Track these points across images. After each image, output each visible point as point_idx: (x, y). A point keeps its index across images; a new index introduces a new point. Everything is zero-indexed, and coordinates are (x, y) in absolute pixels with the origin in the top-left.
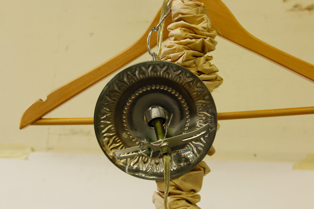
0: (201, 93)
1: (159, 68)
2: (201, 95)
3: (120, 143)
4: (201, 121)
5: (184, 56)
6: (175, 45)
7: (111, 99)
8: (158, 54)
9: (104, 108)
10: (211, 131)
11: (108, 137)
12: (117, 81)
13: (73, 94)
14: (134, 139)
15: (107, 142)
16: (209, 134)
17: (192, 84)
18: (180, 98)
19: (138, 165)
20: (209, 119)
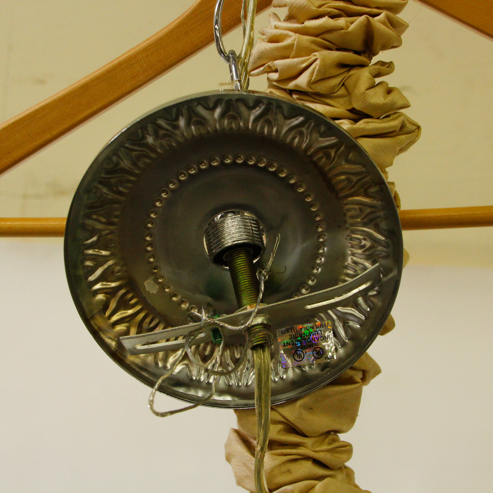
0: (358, 178)
1: (243, 109)
2: (360, 183)
3: (138, 308)
4: (360, 251)
5: (315, 69)
6: (290, 36)
7: (111, 190)
8: (243, 56)
9: (95, 217)
10: (385, 279)
11: (105, 291)
12: (127, 145)
13: (16, 155)
14: (175, 295)
15: (101, 307)
16: (379, 287)
17: (336, 153)
18: (302, 190)
19: (186, 365)
20: (380, 248)
